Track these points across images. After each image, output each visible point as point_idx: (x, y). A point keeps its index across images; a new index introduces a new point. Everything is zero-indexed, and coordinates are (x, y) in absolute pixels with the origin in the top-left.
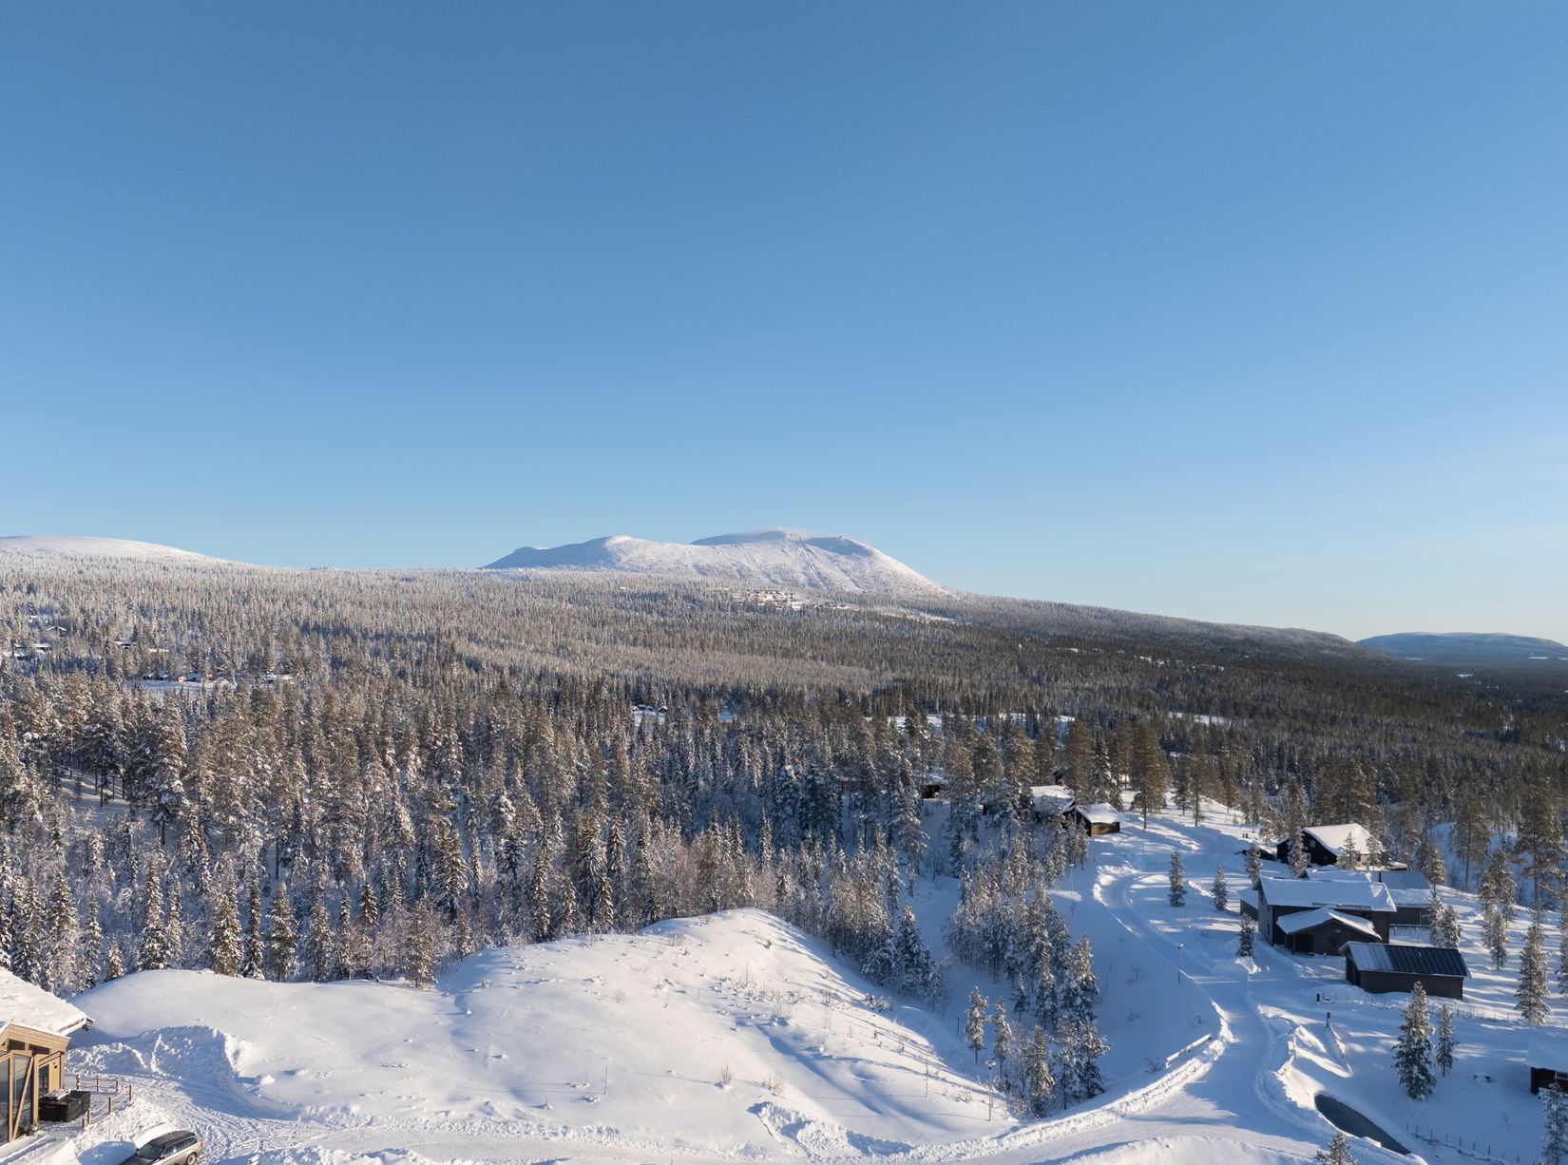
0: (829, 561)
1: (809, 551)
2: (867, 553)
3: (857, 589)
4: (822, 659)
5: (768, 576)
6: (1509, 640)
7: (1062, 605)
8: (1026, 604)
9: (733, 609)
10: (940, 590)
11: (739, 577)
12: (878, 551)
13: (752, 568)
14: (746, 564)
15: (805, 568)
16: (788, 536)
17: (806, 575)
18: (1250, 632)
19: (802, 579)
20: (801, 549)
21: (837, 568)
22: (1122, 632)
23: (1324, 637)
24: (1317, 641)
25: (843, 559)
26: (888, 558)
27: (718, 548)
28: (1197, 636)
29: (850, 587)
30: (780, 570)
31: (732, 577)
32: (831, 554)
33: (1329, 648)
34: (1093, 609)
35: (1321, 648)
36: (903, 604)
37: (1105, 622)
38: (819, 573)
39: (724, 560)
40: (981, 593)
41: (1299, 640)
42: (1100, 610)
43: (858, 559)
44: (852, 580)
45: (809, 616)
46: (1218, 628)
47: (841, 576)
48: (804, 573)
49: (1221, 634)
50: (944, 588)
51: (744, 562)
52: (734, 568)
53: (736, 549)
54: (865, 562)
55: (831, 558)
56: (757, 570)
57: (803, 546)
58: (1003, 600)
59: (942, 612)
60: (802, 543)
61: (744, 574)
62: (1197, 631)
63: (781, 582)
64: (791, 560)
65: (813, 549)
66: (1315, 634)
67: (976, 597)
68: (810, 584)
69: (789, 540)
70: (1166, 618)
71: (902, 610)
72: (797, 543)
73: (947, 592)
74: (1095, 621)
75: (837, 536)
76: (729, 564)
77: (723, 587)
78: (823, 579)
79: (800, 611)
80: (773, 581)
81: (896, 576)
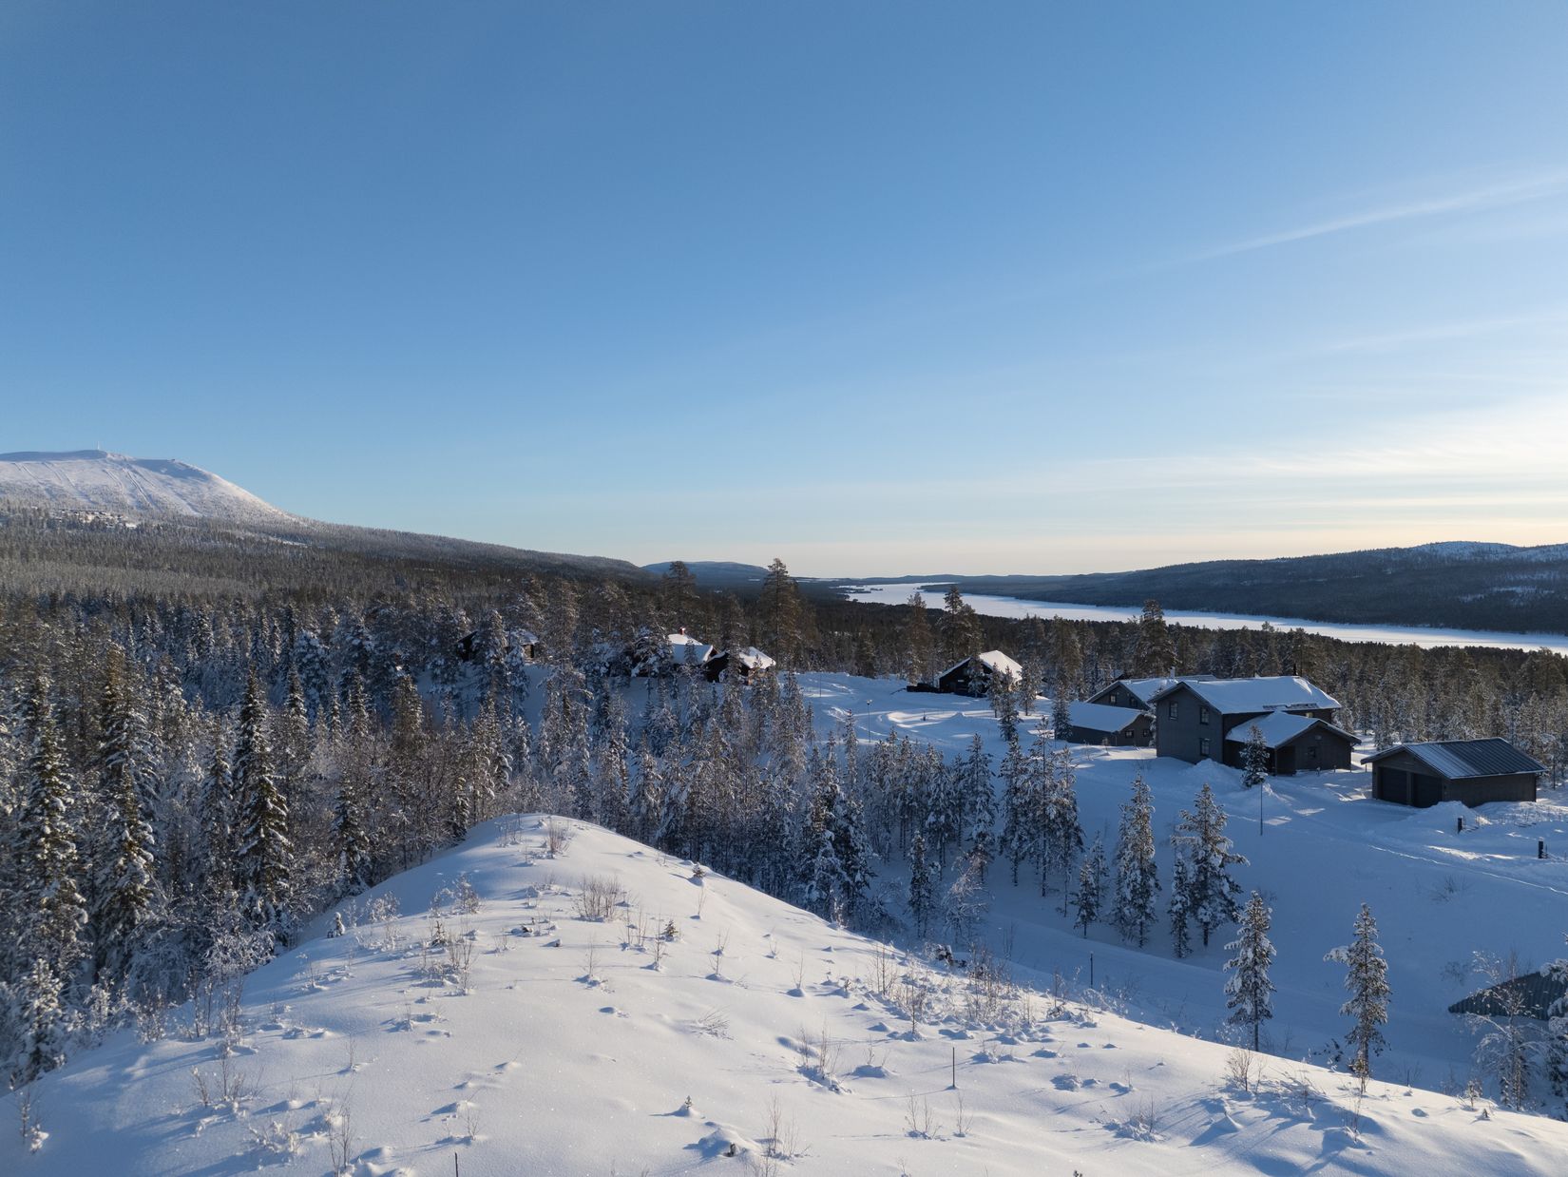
0: (161, 484)
1: (135, 472)
2: (205, 478)
3: (195, 513)
4: (185, 571)
5: (87, 496)
6: (735, 567)
7: (406, 534)
8: (373, 532)
9: (49, 526)
10: (286, 517)
11: (48, 496)
12: (217, 476)
13: (65, 488)
14: (57, 483)
15: (133, 491)
16: (109, 456)
17: (134, 497)
18: (565, 560)
19: (129, 501)
20: (126, 470)
21: (170, 491)
22: (463, 557)
23: (619, 563)
24: (615, 566)
25: (177, 482)
26: (229, 484)
27: (20, 464)
28: (525, 562)
29: (188, 511)
30: (103, 492)
31: (40, 496)
32: (163, 477)
33: (624, 571)
34: (434, 538)
35: (618, 572)
36: (249, 528)
37: (446, 549)
38: (149, 496)
39: (28, 477)
40: (328, 521)
41: (602, 565)
42: (440, 539)
43: (195, 483)
44: (190, 504)
45: (148, 534)
46: (542, 555)
47: (177, 500)
48: (131, 495)
49: (543, 560)
50: (290, 515)
51: (55, 481)
52: (42, 487)
53: (43, 467)
54: (204, 487)
55: (162, 481)
56: (72, 490)
57: (130, 467)
58: (350, 528)
59: (293, 537)
60: (124, 463)
61: (53, 493)
62: (524, 557)
63: (103, 503)
64: (115, 481)
65: (141, 470)
66: (612, 560)
67: (323, 524)
68: (139, 507)
69: (111, 460)
70: (498, 546)
71: (249, 534)
72: (121, 464)
73: (294, 520)
74: (438, 549)
75: (169, 459)
76: (35, 482)
77: (30, 505)
78: (155, 502)
79: (137, 530)
80: (93, 502)
81: (238, 502)
